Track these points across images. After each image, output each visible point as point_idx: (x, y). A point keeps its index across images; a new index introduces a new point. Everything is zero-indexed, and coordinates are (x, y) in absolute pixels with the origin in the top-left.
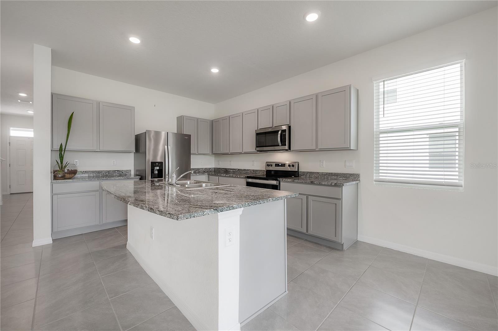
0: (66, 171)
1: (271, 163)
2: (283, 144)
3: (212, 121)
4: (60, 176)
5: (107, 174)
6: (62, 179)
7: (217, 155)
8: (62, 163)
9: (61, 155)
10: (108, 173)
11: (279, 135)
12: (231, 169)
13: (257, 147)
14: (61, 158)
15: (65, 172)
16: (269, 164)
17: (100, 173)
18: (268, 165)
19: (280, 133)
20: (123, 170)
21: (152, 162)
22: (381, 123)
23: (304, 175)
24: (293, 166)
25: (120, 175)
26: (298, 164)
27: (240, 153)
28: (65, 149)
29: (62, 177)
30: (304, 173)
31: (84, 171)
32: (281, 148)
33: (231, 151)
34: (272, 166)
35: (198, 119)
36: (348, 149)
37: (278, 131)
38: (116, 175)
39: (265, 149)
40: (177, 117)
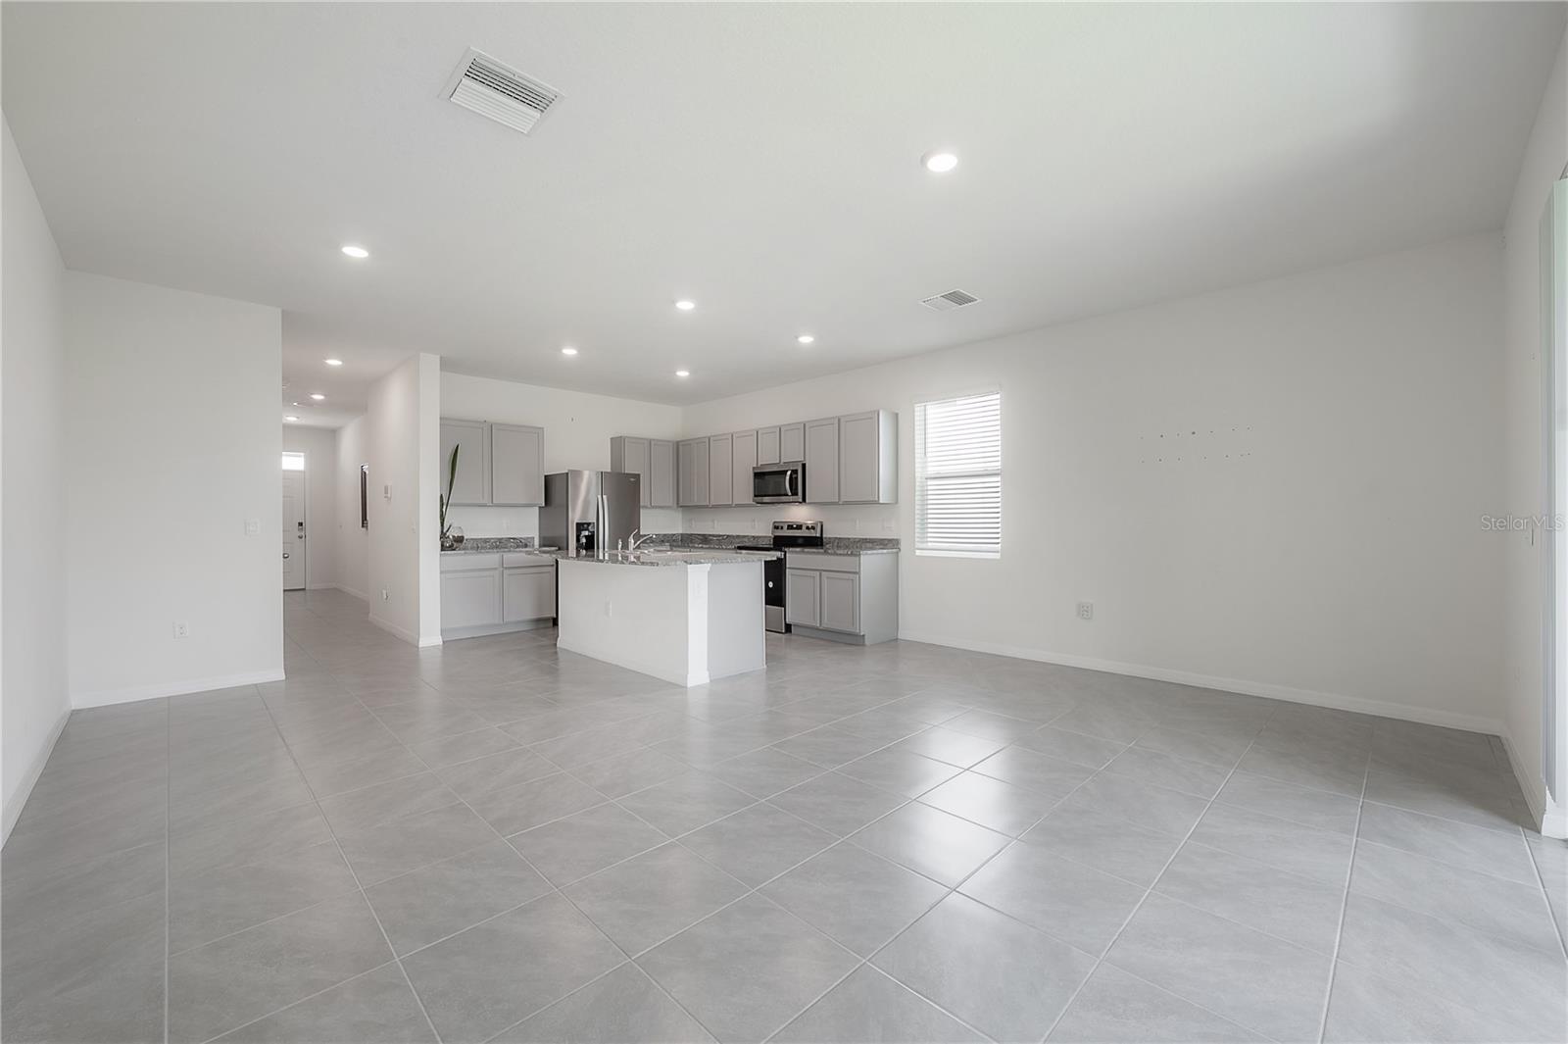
0: (451, 537)
1: (781, 524)
2: (795, 493)
3: (678, 443)
4: (446, 545)
6: (449, 549)
7: (686, 507)
11: (788, 478)
12: (713, 536)
13: (755, 496)
15: (450, 540)
16: (777, 524)
18: (776, 528)
19: (789, 473)
20: (519, 538)
21: (577, 524)
22: (929, 459)
23: (830, 543)
24: (813, 528)
26: (822, 526)
27: (729, 506)
30: (832, 540)
31: (471, 539)
32: (791, 498)
33: (713, 503)
34: (782, 528)
35: (650, 441)
36: (877, 503)
37: (785, 472)
39: (766, 499)
40: (612, 439)
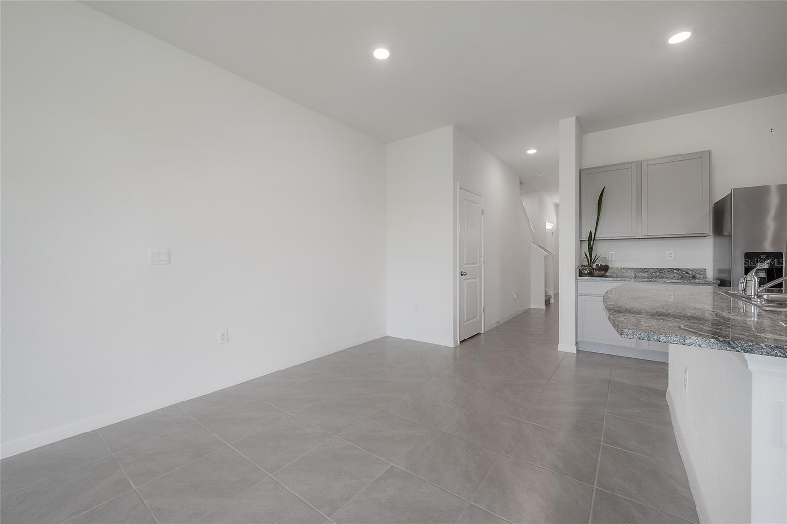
0: (594, 266)
4: (586, 272)
5: (658, 273)
6: (588, 276)
8: (591, 256)
9: (590, 246)
10: (660, 272)
14: (590, 250)
15: (593, 268)
17: (646, 271)
20: (688, 269)
25: (683, 277)
28: (594, 238)
29: (588, 274)
31: (621, 268)
38: (674, 277)
